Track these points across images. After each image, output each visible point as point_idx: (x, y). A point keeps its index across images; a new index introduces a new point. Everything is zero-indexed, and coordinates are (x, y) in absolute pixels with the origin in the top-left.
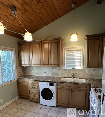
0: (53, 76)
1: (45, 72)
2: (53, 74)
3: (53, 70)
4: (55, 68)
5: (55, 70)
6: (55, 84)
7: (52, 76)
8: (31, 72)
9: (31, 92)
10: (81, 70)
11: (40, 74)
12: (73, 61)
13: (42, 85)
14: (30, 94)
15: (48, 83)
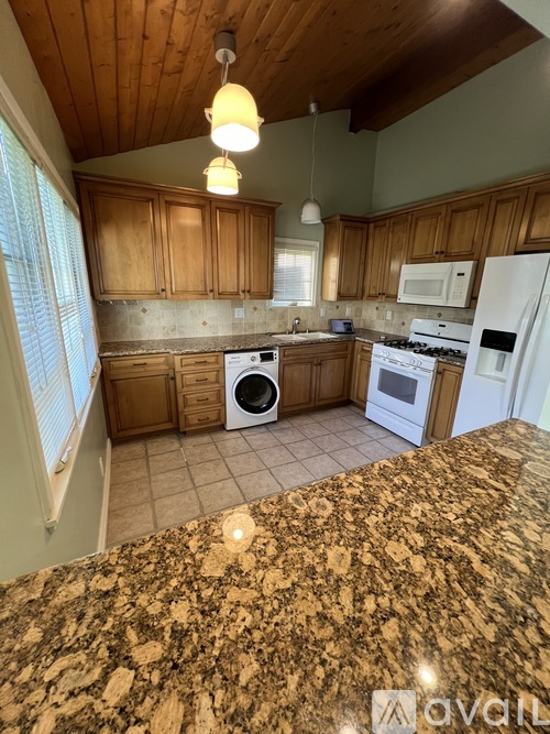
0: (236, 334)
1: (204, 323)
2: (234, 326)
3: (234, 312)
4: (241, 306)
5: (239, 313)
6: (276, 352)
7: (230, 334)
8: (139, 324)
9: (192, 398)
10: (312, 308)
11: (182, 332)
12: (296, 280)
13: (236, 365)
14: (186, 410)
15: (257, 354)
